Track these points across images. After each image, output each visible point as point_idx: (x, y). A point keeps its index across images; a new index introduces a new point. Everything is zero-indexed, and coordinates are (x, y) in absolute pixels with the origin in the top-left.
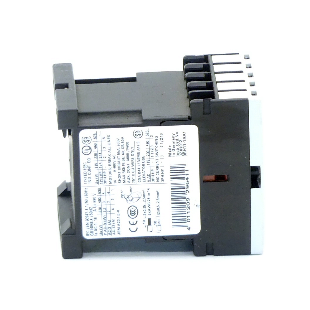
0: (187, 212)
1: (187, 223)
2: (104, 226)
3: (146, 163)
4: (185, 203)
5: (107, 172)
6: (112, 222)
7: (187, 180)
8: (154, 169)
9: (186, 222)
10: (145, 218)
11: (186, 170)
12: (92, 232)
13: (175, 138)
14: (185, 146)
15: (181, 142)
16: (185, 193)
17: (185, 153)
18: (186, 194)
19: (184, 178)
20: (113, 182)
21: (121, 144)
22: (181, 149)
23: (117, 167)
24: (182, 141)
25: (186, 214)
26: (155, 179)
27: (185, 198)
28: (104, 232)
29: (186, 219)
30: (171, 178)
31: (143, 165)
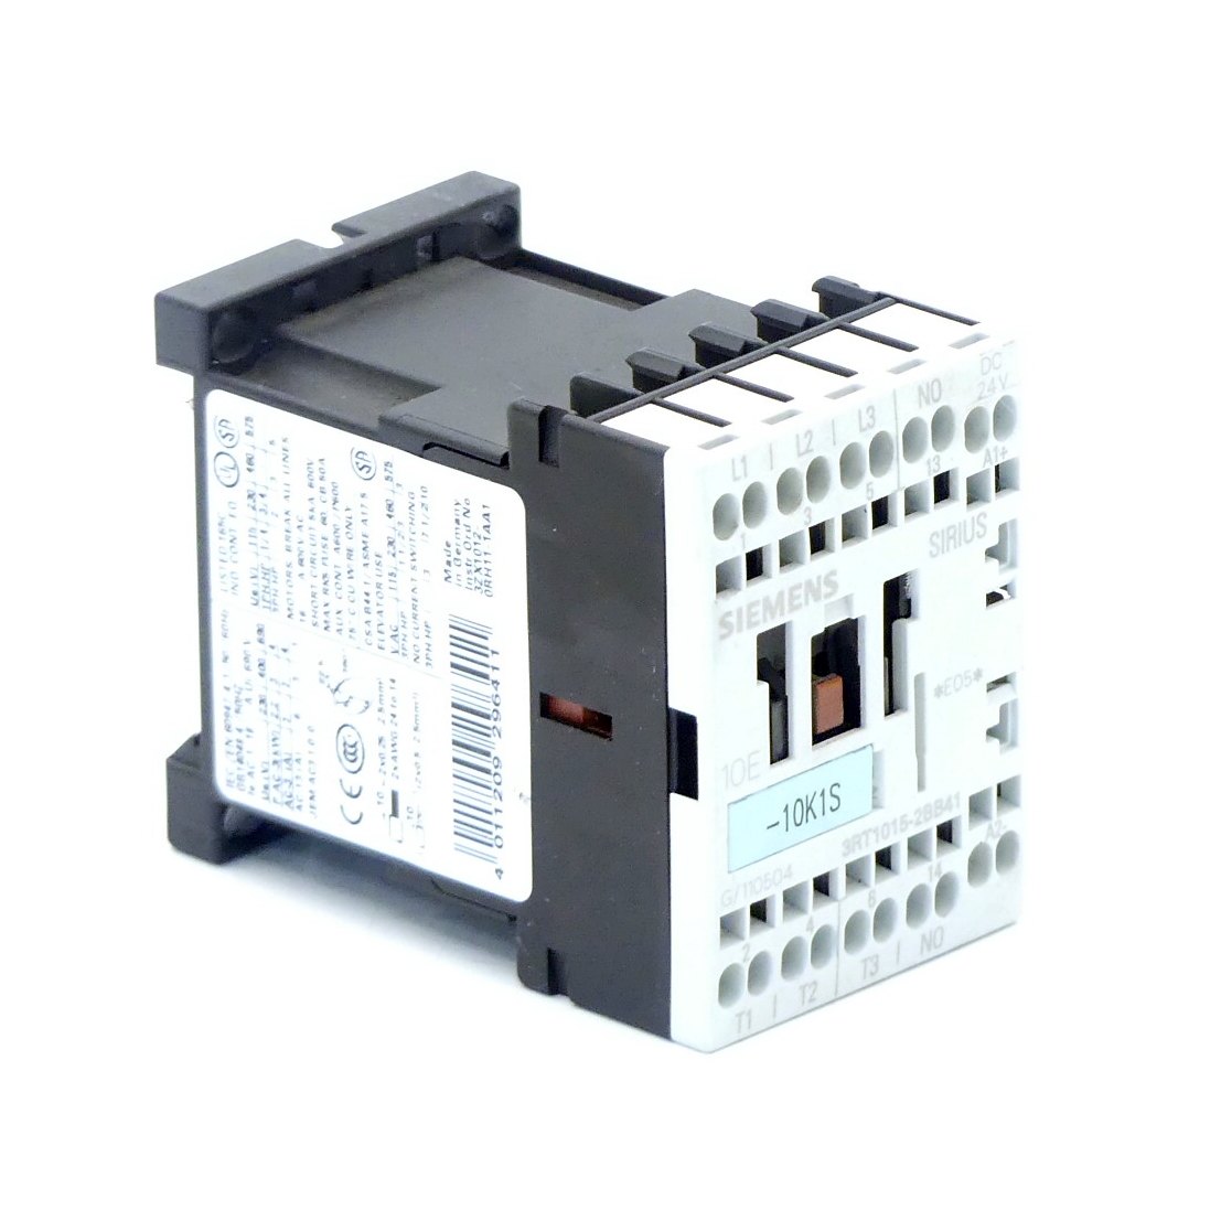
0: (497, 811)
1: (493, 851)
2: (273, 769)
3: (385, 580)
4: (487, 771)
5: (281, 571)
6: (295, 765)
7: (496, 689)
8: (409, 613)
9: (491, 845)
10: (384, 784)
11: (493, 652)
12: (240, 778)
13: (463, 520)
14: (487, 558)
15: (477, 540)
16: (488, 736)
17: (488, 584)
18: (492, 739)
19: (486, 676)
20: (297, 616)
21: (318, 483)
22: (478, 565)
23: (307, 562)
24: (479, 537)
25: (490, 813)
26: (411, 653)
27: (488, 754)
28: (273, 793)
29: (490, 833)
30: (454, 666)
31: (379, 586)
